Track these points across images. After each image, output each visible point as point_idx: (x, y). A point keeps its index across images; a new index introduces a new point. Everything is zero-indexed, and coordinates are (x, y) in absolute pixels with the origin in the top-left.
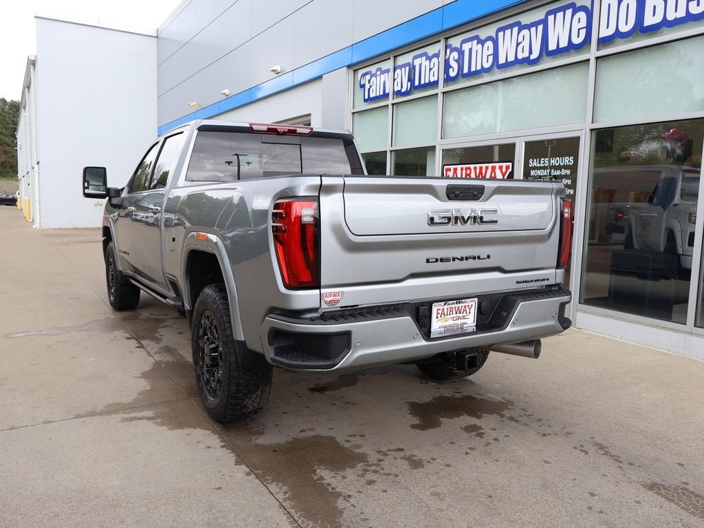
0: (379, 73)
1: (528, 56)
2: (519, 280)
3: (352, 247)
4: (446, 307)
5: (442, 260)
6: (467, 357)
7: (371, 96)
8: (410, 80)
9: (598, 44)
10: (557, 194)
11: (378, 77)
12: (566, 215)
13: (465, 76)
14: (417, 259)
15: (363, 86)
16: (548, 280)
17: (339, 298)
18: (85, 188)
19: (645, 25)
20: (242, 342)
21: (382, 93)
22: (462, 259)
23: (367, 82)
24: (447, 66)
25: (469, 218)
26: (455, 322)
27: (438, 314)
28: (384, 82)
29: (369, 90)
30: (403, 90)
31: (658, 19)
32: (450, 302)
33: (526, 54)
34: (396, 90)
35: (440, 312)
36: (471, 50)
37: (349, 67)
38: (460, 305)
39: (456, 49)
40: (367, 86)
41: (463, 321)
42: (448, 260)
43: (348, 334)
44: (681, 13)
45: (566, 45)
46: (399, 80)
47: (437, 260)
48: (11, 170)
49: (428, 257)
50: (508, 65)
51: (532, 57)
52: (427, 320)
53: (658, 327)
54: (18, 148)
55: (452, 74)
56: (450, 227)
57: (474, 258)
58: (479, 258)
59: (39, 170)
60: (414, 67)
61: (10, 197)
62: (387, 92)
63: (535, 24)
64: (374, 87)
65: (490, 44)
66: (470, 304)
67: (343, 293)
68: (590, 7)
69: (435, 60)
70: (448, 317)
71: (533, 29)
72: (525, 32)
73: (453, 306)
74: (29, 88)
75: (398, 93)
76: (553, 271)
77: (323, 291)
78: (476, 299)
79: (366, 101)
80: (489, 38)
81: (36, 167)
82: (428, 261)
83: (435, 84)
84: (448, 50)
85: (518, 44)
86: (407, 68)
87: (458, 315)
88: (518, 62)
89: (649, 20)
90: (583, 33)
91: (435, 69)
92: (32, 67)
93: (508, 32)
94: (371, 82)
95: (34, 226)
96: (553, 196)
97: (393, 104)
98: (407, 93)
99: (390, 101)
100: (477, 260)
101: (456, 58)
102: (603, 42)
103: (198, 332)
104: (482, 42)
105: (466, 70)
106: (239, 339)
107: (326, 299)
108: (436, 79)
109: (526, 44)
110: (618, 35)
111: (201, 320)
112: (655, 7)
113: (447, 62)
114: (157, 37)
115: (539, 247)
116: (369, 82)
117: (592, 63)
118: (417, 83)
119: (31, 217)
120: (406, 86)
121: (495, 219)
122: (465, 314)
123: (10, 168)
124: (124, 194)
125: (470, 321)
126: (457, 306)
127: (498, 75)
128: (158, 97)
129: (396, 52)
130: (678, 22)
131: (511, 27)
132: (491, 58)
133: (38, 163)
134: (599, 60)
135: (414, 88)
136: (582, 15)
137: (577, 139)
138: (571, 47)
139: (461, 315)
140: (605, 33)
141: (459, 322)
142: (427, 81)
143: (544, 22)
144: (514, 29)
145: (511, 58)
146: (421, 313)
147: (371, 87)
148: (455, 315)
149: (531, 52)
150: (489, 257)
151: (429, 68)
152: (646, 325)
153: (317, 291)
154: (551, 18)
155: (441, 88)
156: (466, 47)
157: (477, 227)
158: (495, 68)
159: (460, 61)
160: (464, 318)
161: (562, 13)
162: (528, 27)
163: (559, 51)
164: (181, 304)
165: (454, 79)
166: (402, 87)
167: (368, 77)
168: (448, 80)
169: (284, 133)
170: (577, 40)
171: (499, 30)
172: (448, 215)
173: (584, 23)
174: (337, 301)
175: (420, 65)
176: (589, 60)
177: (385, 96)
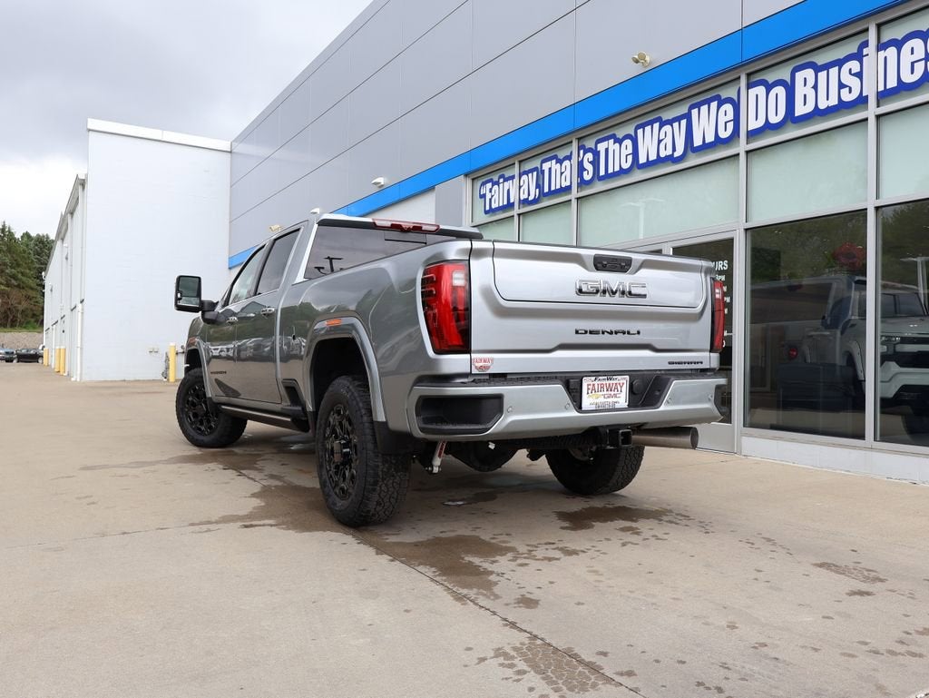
0: (501, 180)
1: (671, 153)
2: (671, 360)
3: (502, 312)
4: (596, 383)
5: (591, 332)
6: (621, 431)
7: (493, 207)
8: (538, 186)
9: (748, 138)
10: (706, 274)
11: (501, 185)
12: (717, 296)
13: (601, 179)
14: (565, 329)
15: (483, 196)
16: (702, 363)
17: (489, 364)
18: (177, 299)
19: (796, 115)
20: (383, 423)
21: (505, 203)
22: (611, 333)
23: (488, 192)
24: (581, 169)
25: (616, 291)
26: (606, 400)
27: (588, 389)
28: (508, 191)
29: (490, 200)
30: (531, 198)
31: (810, 108)
32: (601, 378)
33: (669, 152)
34: (522, 198)
35: (591, 387)
36: (607, 150)
37: (466, 175)
38: (611, 382)
39: (590, 150)
40: (488, 196)
41: (615, 400)
42: (596, 332)
43: (499, 397)
44: (833, 101)
45: (713, 140)
46: (525, 187)
47: (586, 332)
48: (33, 320)
49: (578, 329)
50: (649, 164)
51: (676, 155)
52: (578, 394)
53: (834, 445)
54: (47, 291)
55: (587, 177)
56: (598, 298)
57: (624, 333)
58: (629, 333)
59: (83, 309)
60: (543, 172)
61: (32, 352)
62: (512, 201)
63: (678, 119)
64: (496, 196)
65: (628, 142)
66: (621, 382)
67: (492, 360)
68: (736, 99)
69: (567, 163)
70: (600, 393)
71: (676, 125)
72: (667, 128)
73: (604, 382)
74: (72, 214)
75: (525, 202)
76: (707, 354)
77: (474, 356)
78: (627, 377)
79: (486, 212)
80: (627, 137)
81: (80, 306)
82: (577, 332)
83: (568, 189)
84: (582, 152)
85: (660, 141)
86: (535, 173)
87: (609, 392)
88: (660, 161)
89: (800, 110)
90: (731, 126)
91: (567, 173)
92: (80, 188)
93: (648, 129)
94: (493, 191)
95: (73, 379)
96: (703, 275)
97: (519, 215)
98: (535, 201)
99: (516, 211)
100: (626, 335)
101: (591, 159)
102: (752, 135)
103: (325, 433)
104: (619, 141)
105: (602, 173)
106: (380, 420)
107: (477, 364)
108: (568, 184)
109: (669, 141)
110: (768, 127)
111: (328, 417)
112: (805, 96)
113: (580, 164)
114: (231, 152)
115: (693, 326)
116: (491, 192)
117: (743, 157)
118: (546, 190)
119: (67, 370)
120: (534, 193)
121: (643, 293)
122: (616, 392)
123: (32, 317)
124: (219, 309)
125: (622, 400)
126: (608, 382)
127: (638, 175)
128: (230, 222)
129: (523, 156)
130: (830, 111)
131: (651, 123)
132: (630, 158)
133: (82, 302)
134: (750, 154)
135: (542, 195)
136: (728, 107)
137: (731, 240)
138: (719, 142)
139: (612, 393)
140: (754, 125)
141: (611, 400)
142: (558, 187)
143: (688, 116)
144: (655, 125)
145: (653, 157)
146: (572, 385)
147: (492, 196)
148: (605, 392)
149: (674, 150)
150: (639, 333)
151: (560, 174)
152: (821, 444)
153: (467, 356)
154: (695, 112)
155: (575, 193)
156: (601, 147)
157: (626, 300)
158: (635, 168)
159: (595, 163)
160: (615, 396)
161: (707, 106)
162: (670, 122)
163: (705, 147)
164: (300, 408)
165: (589, 183)
166: (529, 195)
167: (489, 185)
168: (583, 183)
169: (408, 230)
170: (724, 135)
171: (637, 128)
172: (596, 285)
173: (731, 115)
174: (488, 368)
175: (550, 169)
176: (738, 154)
177: (510, 206)
